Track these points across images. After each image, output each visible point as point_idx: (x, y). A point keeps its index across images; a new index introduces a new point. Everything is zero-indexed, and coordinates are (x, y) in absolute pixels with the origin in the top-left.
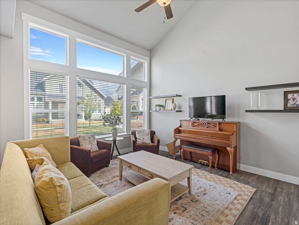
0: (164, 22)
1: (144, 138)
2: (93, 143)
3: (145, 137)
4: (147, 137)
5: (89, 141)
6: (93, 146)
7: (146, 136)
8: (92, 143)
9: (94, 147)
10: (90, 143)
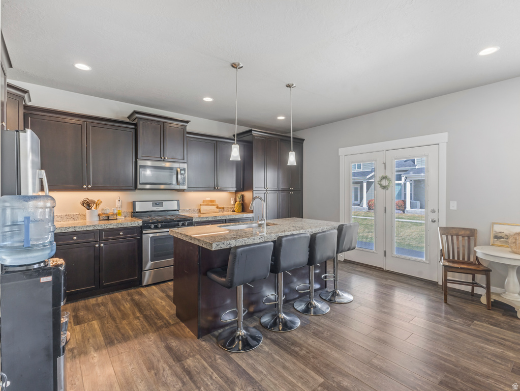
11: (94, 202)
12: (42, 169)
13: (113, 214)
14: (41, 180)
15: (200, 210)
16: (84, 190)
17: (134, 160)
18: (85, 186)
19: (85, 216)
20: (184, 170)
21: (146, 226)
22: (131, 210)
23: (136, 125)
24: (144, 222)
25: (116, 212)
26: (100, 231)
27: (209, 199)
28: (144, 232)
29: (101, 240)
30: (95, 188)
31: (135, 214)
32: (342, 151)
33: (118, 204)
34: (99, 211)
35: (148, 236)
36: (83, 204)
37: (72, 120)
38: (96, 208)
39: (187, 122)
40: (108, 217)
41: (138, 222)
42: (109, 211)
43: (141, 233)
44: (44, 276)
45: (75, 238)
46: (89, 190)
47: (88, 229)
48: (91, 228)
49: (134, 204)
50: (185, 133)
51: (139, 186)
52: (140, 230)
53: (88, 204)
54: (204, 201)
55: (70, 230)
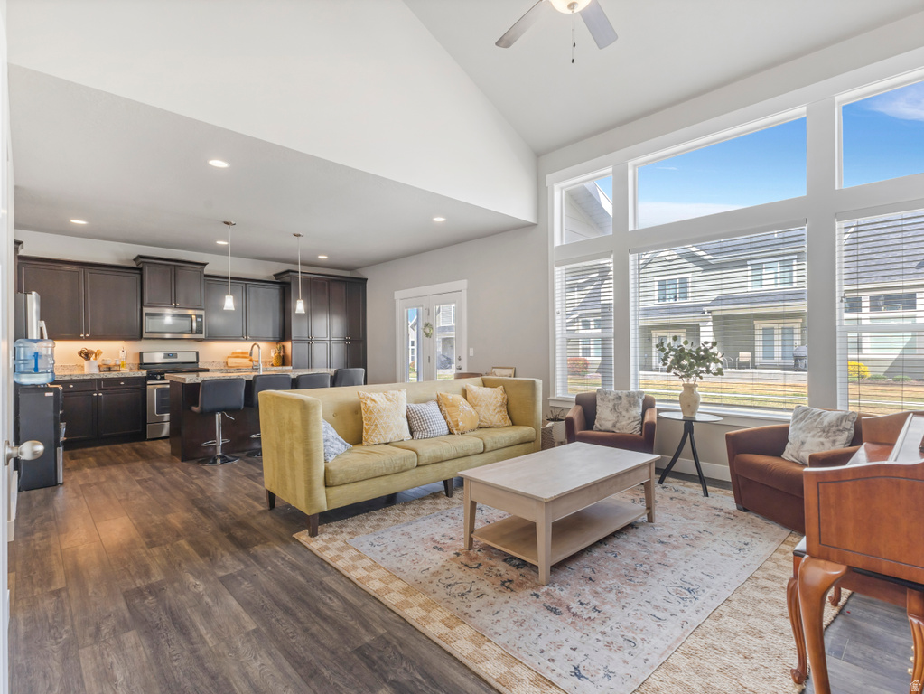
0: (573, 61)
1: (803, 443)
2: (624, 413)
3: (809, 440)
4: (822, 439)
5: (614, 405)
6: (621, 418)
7: (813, 436)
8: (621, 413)
9: (624, 423)
10: (614, 409)
11: (92, 352)
12: (41, 319)
13: (116, 365)
14: (41, 329)
15: (227, 363)
16: (81, 339)
17: (139, 307)
18: (82, 336)
19: (83, 367)
20: (201, 317)
21: (151, 376)
22: (138, 362)
23: (141, 270)
24: (148, 373)
25: (118, 363)
26: (99, 380)
27: (240, 350)
28: (148, 383)
29: (100, 390)
30: (94, 337)
31: (142, 365)
32: (398, 295)
33: (122, 355)
34: (99, 362)
35: (153, 388)
36: (80, 354)
37: (69, 268)
38: (96, 359)
39: (205, 264)
40: (110, 368)
41: (144, 373)
42: (111, 363)
43: (146, 385)
44: (48, 392)
45: (71, 386)
46: (87, 339)
47: (85, 377)
48: (89, 377)
49: (141, 354)
50: (203, 276)
51: (145, 335)
52: (143, 381)
53: (86, 355)
54: (233, 353)
55: (66, 378)
